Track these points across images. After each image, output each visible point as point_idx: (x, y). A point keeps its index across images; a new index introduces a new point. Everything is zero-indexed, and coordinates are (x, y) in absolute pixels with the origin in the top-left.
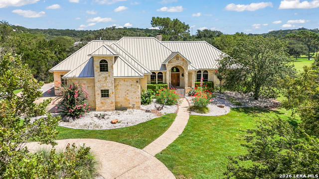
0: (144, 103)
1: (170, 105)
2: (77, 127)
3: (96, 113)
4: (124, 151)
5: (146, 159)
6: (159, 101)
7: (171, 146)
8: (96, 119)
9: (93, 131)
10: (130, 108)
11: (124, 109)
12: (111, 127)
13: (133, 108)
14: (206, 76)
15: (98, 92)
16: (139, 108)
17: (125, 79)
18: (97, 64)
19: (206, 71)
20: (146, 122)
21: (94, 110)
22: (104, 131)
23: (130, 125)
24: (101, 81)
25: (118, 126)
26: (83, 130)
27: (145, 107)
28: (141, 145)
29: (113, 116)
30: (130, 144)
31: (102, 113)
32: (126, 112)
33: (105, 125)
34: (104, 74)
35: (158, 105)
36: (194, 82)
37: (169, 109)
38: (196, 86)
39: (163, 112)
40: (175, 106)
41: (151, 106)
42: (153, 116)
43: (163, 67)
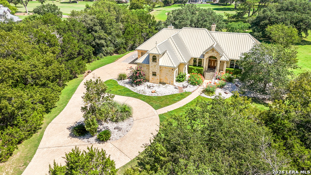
0: (178, 81)
2: (135, 91)
3: (148, 84)
4: (148, 109)
5: (154, 115)
8: (146, 88)
9: (141, 95)
10: (167, 83)
11: (164, 84)
12: (150, 94)
13: (169, 84)
15: (151, 73)
16: (173, 84)
17: (166, 67)
18: (151, 58)
20: (169, 96)
21: (148, 81)
22: (146, 96)
23: (160, 95)
24: (153, 67)
25: (154, 95)
26: (137, 94)
27: (176, 84)
28: (156, 108)
29: (155, 87)
30: (152, 106)
31: (151, 84)
32: (164, 86)
33: (148, 92)
34: (154, 63)
36: (225, 68)
37: (191, 88)
38: (227, 71)
39: (185, 90)
40: (196, 87)
41: (180, 84)
42: (176, 92)
43: (203, 56)
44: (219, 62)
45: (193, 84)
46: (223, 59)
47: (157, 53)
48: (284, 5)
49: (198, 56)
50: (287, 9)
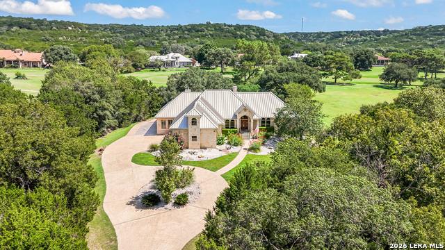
0: (219, 144)
1: (236, 146)
3: (189, 150)
4: (206, 173)
5: (216, 176)
6: (229, 143)
7: (230, 171)
8: (189, 154)
10: (209, 147)
11: (205, 148)
12: (198, 159)
13: (211, 147)
14: (269, 122)
15: (190, 138)
16: (215, 148)
17: (206, 129)
18: (190, 121)
19: (268, 119)
20: (218, 158)
21: (188, 148)
22: (195, 162)
23: (209, 159)
24: (192, 131)
25: (202, 159)
27: (219, 147)
28: (215, 170)
29: (199, 153)
30: (209, 169)
31: (193, 151)
32: (207, 150)
33: (195, 158)
34: (194, 126)
35: (228, 146)
36: (258, 128)
37: (234, 149)
38: (260, 130)
39: (230, 151)
40: (239, 147)
41: (224, 147)
42: (223, 154)
43: (235, 116)
44: (252, 121)
45: (236, 145)
46: (255, 117)
47: (197, 114)
48: (283, 66)
49: (230, 117)
50: (287, 70)
